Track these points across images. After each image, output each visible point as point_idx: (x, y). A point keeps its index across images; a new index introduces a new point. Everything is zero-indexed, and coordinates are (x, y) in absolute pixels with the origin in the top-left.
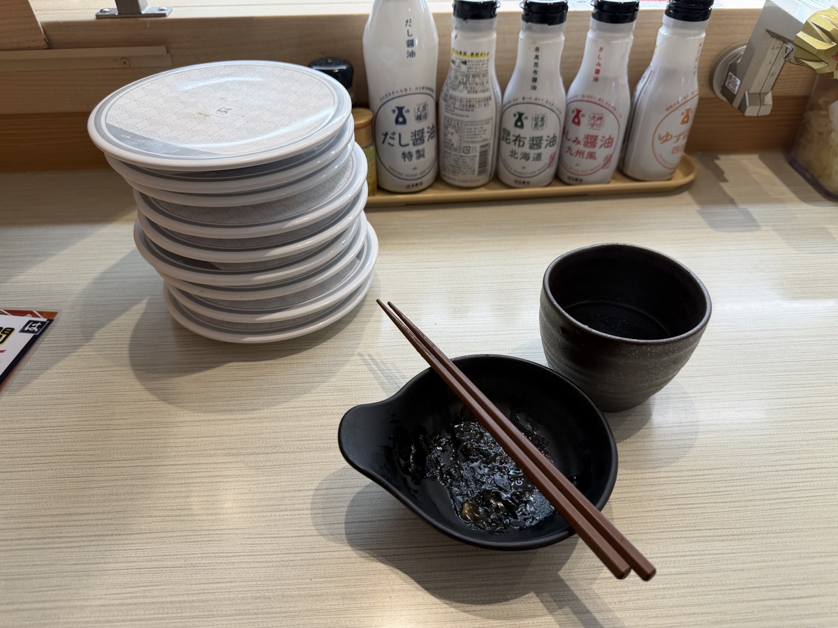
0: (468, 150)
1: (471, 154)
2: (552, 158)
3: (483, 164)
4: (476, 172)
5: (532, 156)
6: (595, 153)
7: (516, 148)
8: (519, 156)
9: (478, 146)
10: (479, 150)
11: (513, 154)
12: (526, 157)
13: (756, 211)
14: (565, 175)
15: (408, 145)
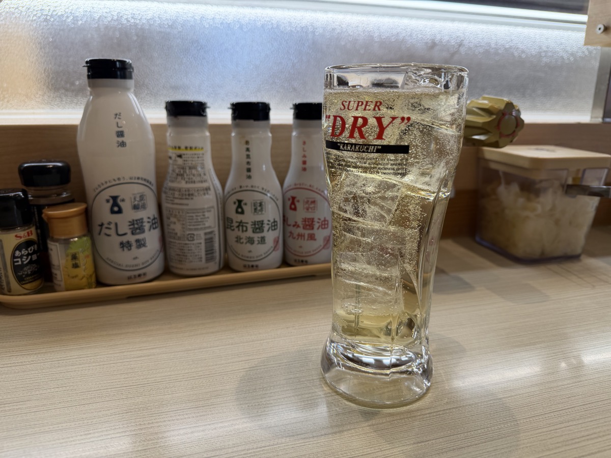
0: (192, 237)
1: (195, 242)
2: (276, 241)
3: (209, 251)
4: (204, 260)
5: (256, 239)
7: (240, 234)
8: (244, 240)
9: (202, 233)
10: (203, 237)
11: (238, 239)
12: (251, 241)
14: (291, 258)
15: (125, 234)
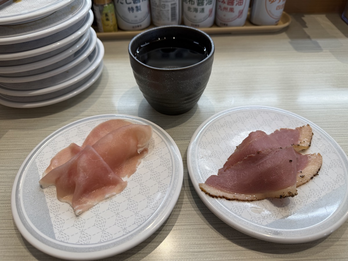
1: (166, 9)
2: (211, 11)
3: (173, 15)
4: (170, 20)
5: (199, 10)
6: (233, 9)
11: (189, 9)
12: (196, 10)
13: (321, 42)
14: (219, 22)
15: (130, 3)
